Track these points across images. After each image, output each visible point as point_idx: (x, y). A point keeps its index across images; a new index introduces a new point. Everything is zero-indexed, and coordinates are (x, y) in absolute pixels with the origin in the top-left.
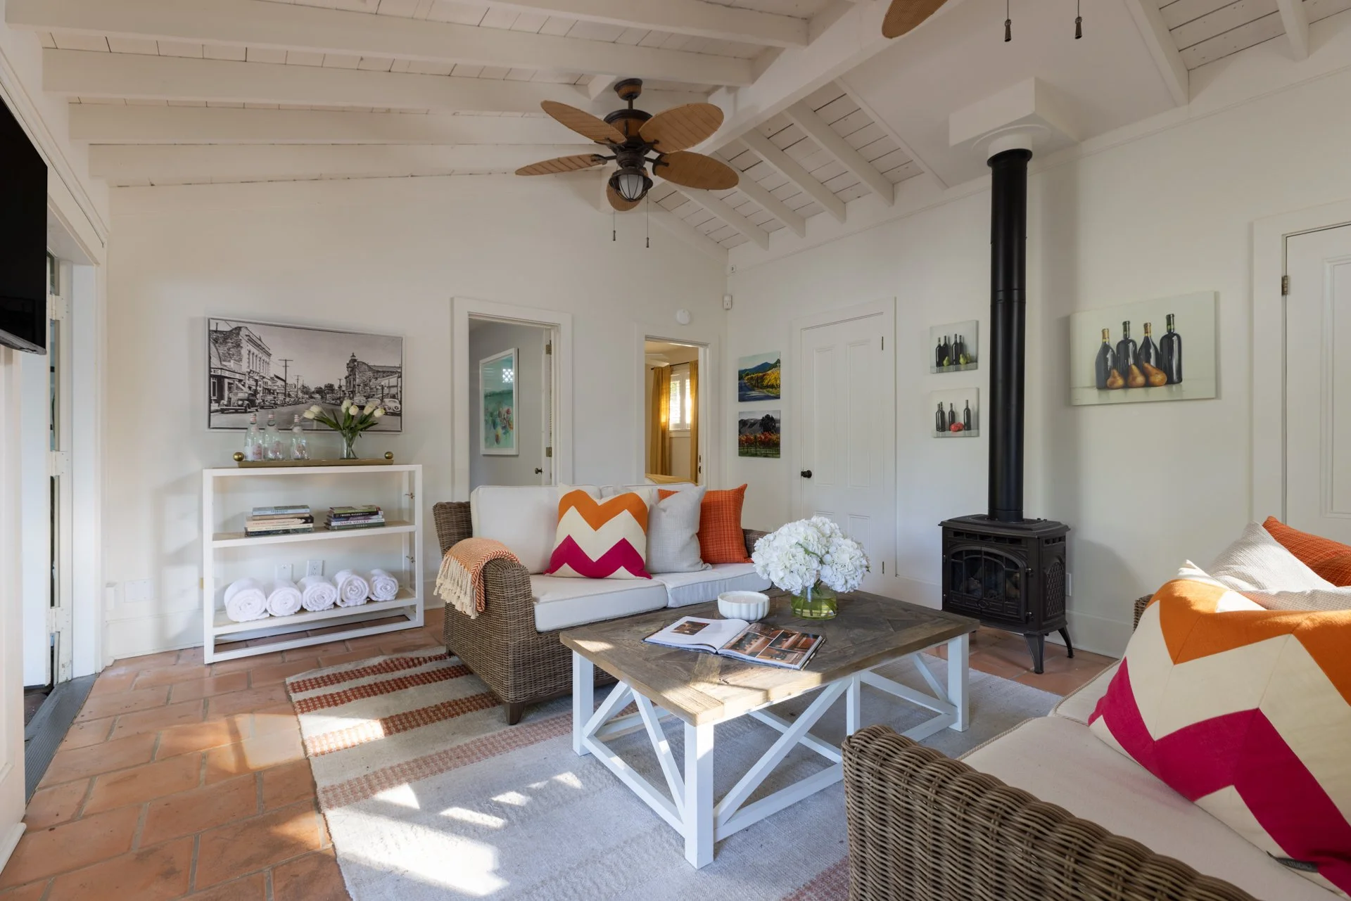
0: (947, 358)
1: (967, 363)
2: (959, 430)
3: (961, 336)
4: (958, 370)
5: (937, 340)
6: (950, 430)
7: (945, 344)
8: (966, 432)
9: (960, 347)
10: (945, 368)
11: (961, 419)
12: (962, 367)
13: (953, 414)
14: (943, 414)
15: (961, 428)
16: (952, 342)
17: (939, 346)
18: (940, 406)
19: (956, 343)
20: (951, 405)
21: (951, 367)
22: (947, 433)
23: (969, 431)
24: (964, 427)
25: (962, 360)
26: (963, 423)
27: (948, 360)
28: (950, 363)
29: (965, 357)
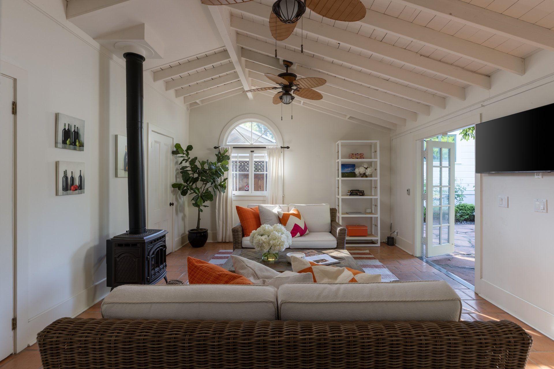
0: (69, 139)
1: (80, 146)
2: (76, 190)
3: (77, 127)
4: (75, 149)
5: (63, 125)
6: (71, 190)
7: (68, 129)
8: (80, 191)
9: (77, 134)
10: (67, 146)
11: (77, 183)
12: (78, 148)
13: (73, 179)
14: (67, 178)
15: (77, 188)
16: (73, 130)
17: (65, 129)
18: (65, 172)
19: (74, 131)
20: (72, 172)
21: (71, 146)
22: (69, 192)
23: (81, 190)
24: (78, 187)
25: (77, 143)
26: (78, 185)
27: (70, 141)
28: (71, 144)
29: (79, 142)
